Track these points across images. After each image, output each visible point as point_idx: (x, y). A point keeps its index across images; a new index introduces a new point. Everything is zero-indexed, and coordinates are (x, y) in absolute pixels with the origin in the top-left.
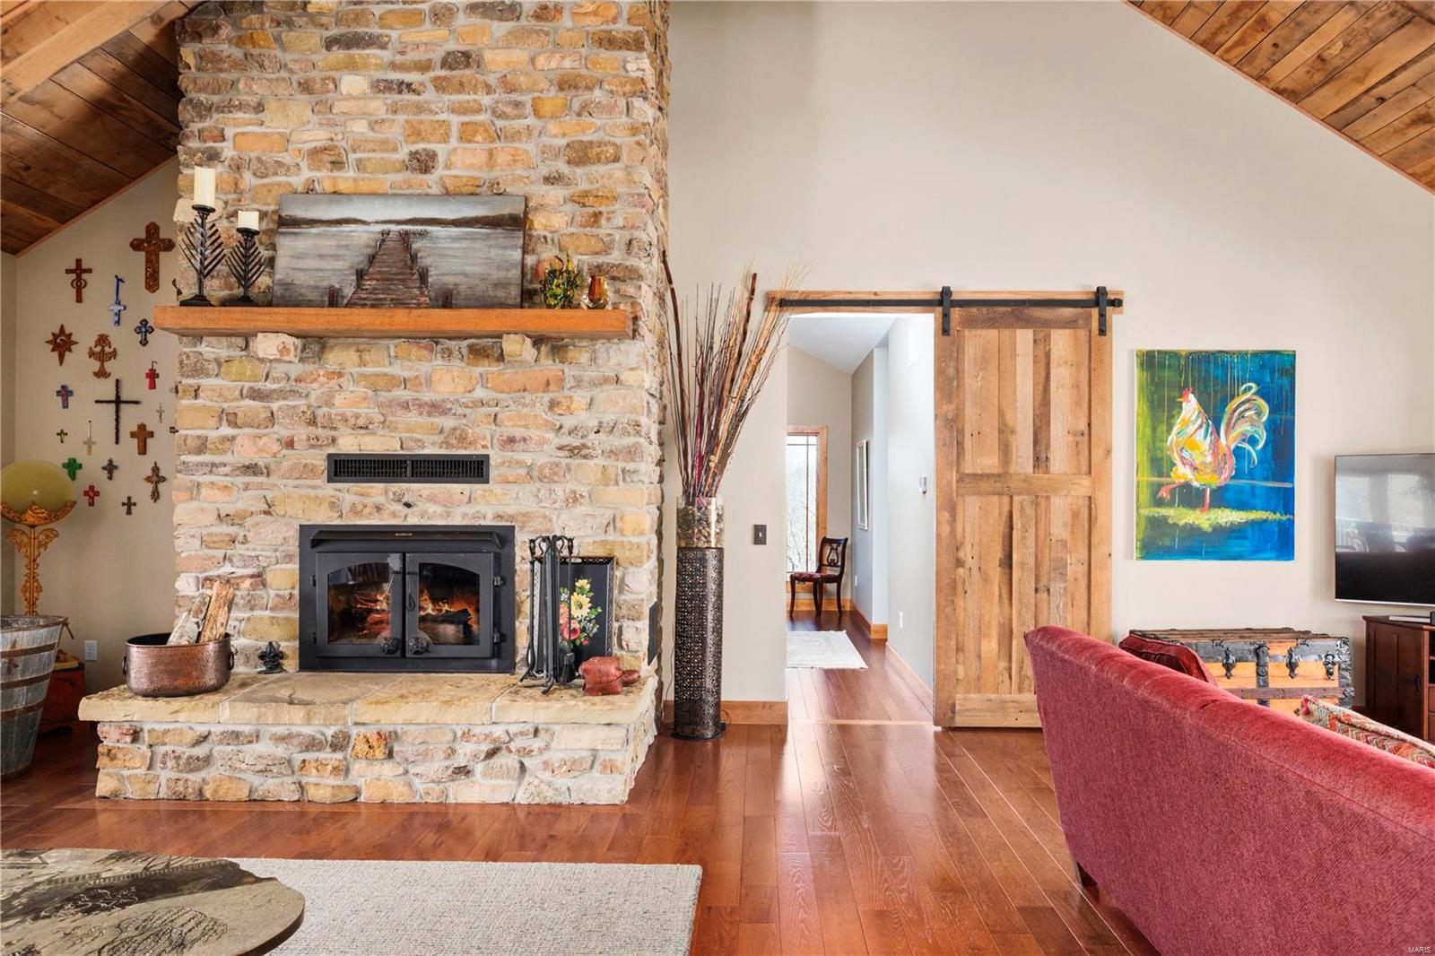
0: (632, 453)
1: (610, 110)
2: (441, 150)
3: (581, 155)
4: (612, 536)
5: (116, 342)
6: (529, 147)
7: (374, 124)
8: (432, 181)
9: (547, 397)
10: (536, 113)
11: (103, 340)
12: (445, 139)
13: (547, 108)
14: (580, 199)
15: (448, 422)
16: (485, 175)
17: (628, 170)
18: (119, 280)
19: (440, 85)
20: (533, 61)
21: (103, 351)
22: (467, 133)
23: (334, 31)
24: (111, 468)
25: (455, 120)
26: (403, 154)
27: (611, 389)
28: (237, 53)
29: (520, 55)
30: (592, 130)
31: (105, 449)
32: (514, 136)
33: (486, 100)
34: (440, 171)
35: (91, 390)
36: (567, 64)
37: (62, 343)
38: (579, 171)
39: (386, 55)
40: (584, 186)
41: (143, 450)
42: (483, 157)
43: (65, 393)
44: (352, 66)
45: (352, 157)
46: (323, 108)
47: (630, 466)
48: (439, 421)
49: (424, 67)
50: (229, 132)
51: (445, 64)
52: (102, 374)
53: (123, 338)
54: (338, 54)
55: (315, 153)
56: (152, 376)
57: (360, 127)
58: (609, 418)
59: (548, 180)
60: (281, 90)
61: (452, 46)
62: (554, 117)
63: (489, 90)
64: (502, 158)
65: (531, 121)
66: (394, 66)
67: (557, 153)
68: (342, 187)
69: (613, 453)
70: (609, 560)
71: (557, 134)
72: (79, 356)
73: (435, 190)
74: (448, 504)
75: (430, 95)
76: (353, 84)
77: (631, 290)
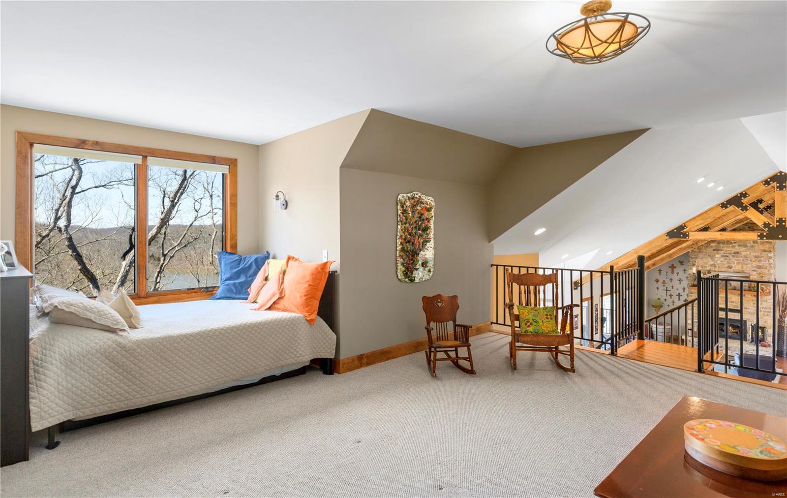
0: (769, 312)
1: (765, 261)
2: (733, 266)
3: (759, 267)
4: (765, 324)
5: (666, 281)
6: (749, 266)
7: (722, 261)
8: (731, 270)
9: (753, 302)
10: (751, 261)
11: (664, 281)
12: (734, 264)
13: (753, 260)
14: (760, 274)
15: (734, 304)
16: (742, 270)
17: (769, 270)
18: (667, 272)
19: (733, 256)
20: (750, 253)
21: (664, 283)
22: (738, 263)
23: (714, 248)
24: (665, 300)
25: (736, 261)
26: (726, 266)
27: (766, 303)
28: (698, 251)
29: (748, 253)
30: (761, 264)
31: (664, 297)
32: (747, 264)
33: (741, 259)
34: (733, 268)
35: (661, 288)
36: (757, 254)
37: (657, 281)
38: (759, 270)
39: (723, 252)
40: (759, 272)
41: (671, 298)
42: (741, 267)
43: (658, 288)
44: (718, 254)
45: (717, 266)
46: (713, 259)
47: (769, 314)
48: (733, 304)
49: (730, 254)
50: (697, 261)
51: (734, 253)
52: (664, 286)
53: (667, 281)
54: (715, 251)
55: (711, 265)
56: (672, 287)
57: (719, 262)
58: (765, 307)
59: (753, 271)
60: (706, 256)
61: (735, 251)
62: (754, 261)
63: (742, 257)
64: (745, 267)
65: (749, 262)
66: (725, 253)
67: (755, 267)
68: (716, 270)
69: (765, 312)
70: (765, 327)
71: (754, 264)
72: (660, 283)
73: (732, 271)
74: (734, 316)
75: (731, 258)
76: (717, 256)
77: (769, 288)
